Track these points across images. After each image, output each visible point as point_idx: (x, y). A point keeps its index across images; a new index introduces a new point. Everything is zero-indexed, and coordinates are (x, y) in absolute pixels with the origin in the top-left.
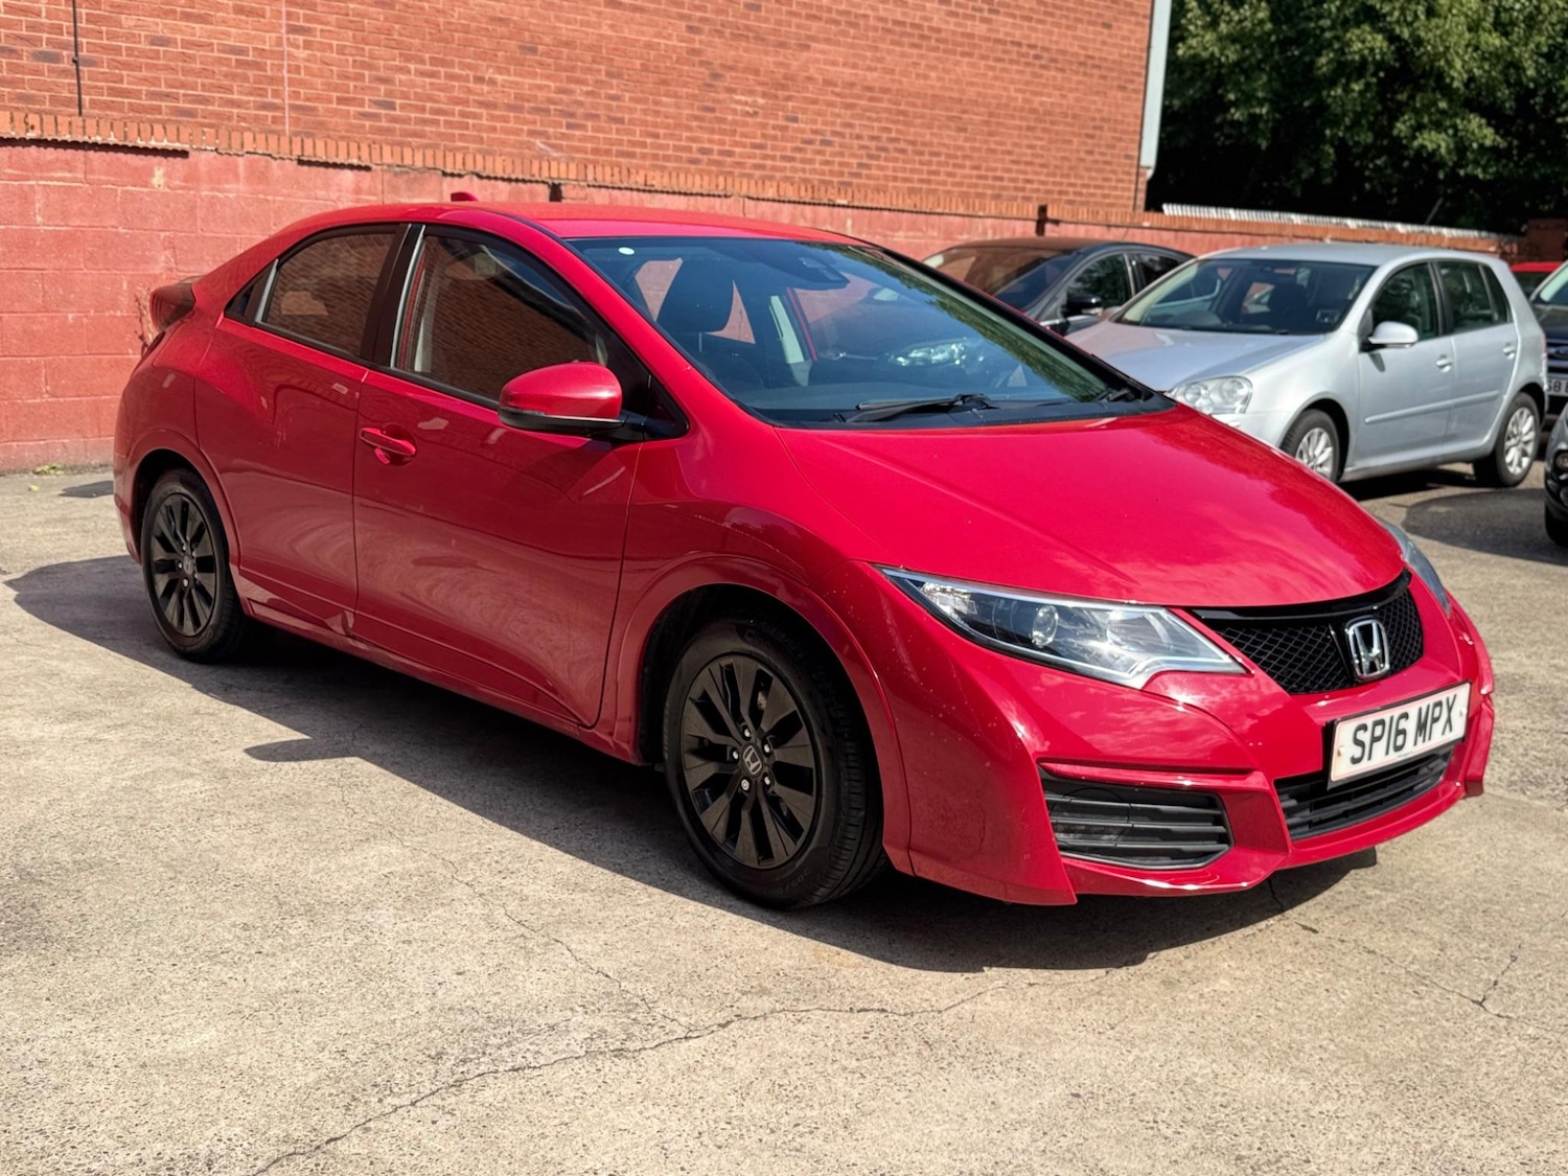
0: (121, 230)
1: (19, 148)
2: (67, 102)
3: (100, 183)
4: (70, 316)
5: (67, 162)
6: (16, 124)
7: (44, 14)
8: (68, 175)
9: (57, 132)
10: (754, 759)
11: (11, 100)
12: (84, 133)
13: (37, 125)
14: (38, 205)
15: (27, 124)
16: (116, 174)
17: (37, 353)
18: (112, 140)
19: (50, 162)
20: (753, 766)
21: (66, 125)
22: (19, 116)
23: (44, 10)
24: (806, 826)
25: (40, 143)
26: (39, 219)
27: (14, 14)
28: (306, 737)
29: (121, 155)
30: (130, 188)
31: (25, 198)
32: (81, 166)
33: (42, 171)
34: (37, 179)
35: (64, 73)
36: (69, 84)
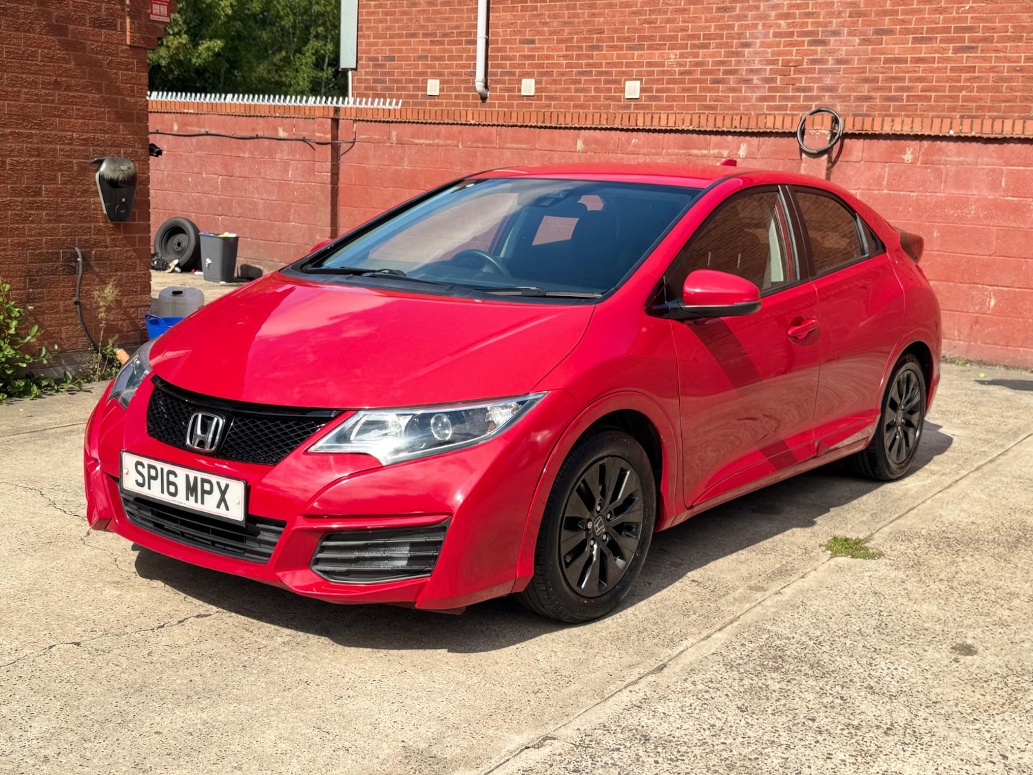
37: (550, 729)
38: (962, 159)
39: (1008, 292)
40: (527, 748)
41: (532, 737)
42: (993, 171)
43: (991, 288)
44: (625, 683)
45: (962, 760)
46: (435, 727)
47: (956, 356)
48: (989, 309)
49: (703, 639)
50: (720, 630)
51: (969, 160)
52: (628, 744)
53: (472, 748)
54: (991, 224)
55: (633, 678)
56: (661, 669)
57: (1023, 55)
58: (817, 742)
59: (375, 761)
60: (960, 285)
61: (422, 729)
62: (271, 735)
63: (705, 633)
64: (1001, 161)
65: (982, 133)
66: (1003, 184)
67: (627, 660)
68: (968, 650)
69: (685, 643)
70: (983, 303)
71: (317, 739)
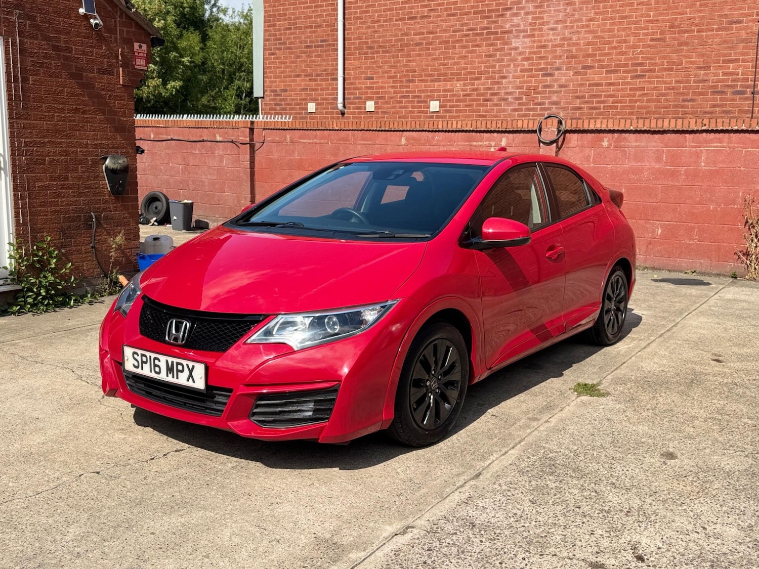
0: (742, 169)
1: (698, 134)
2: (746, 112)
3: (734, 147)
4: (711, 207)
5: (719, 139)
6: (698, 124)
7: (740, 74)
8: (719, 144)
9: (716, 126)
12: (729, 126)
13: (707, 124)
14: (703, 158)
15: (702, 123)
16: (743, 143)
17: (694, 222)
18: (744, 128)
19: (711, 139)
21: (721, 123)
22: (699, 121)
23: (740, 72)
25: (707, 131)
26: (703, 164)
27: (726, 76)
29: (747, 135)
30: (749, 149)
31: (698, 155)
32: (725, 140)
33: (707, 143)
34: (704, 147)
35: (747, 99)
36: (748, 104)
37: (410, 521)
38: (638, 144)
39: (669, 225)
40: (396, 535)
41: (398, 527)
42: (658, 151)
43: (658, 222)
44: (456, 487)
45: (677, 532)
46: (335, 523)
47: (638, 264)
48: (657, 235)
49: (503, 455)
50: (513, 448)
51: (643, 144)
52: (462, 530)
53: (360, 536)
54: (658, 183)
55: (460, 483)
56: (478, 476)
57: (674, 79)
58: (583, 523)
59: (297, 548)
60: (640, 221)
61: (327, 525)
62: (227, 533)
63: (504, 450)
64: (662, 145)
65: (650, 127)
66: (664, 159)
67: (455, 471)
68: (671, 456)
69: (492, 458)
70: (653, 232)
71: (258, 534)
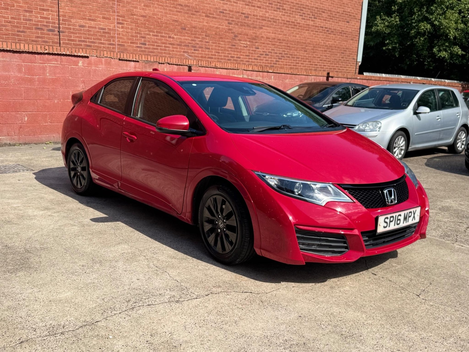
0: (70, 78)
1: (43, 55)
2: (56, 43)
3: (64, 65)
4: (56, 101)
5: (56, 59)
6: (42, 48)
7: (50, 19)
8: (56, 63)
9: (53, 51)
10: (221, 224)
11: (41, 42)
12: (60, 51)
13: (48, 49)
14: (47, 71)
15: (45, 49)
16: (69, 63)
17: (47, 111)
18: (68, 53)
19: (51, 59)
20: (221, 225)
21: (56, 50)
22: (43, 47)
23: (51, 18)
24: (234, 242)
25: (48, 54)
26: (48, 75)
27: (42, 19)
28: (107, 216)
29: (70, 57)
30: (73, 66)
31: (44, 69)
32: (59, 60)
33: (49, 61)
34: (47, 64)
35: (55, 35)
36: (57, 38)
38: (5, 59)
39: (31, 114)
42: (19, 65)
43: (24, 113)
47: (15, 142)
48: (25, 122)
51: (8, 60)
54: (21, 87)
60: (12, 113)
64: (21, 61)
65: (12, 48)
66: (23, 70)
70: (22, 120)
